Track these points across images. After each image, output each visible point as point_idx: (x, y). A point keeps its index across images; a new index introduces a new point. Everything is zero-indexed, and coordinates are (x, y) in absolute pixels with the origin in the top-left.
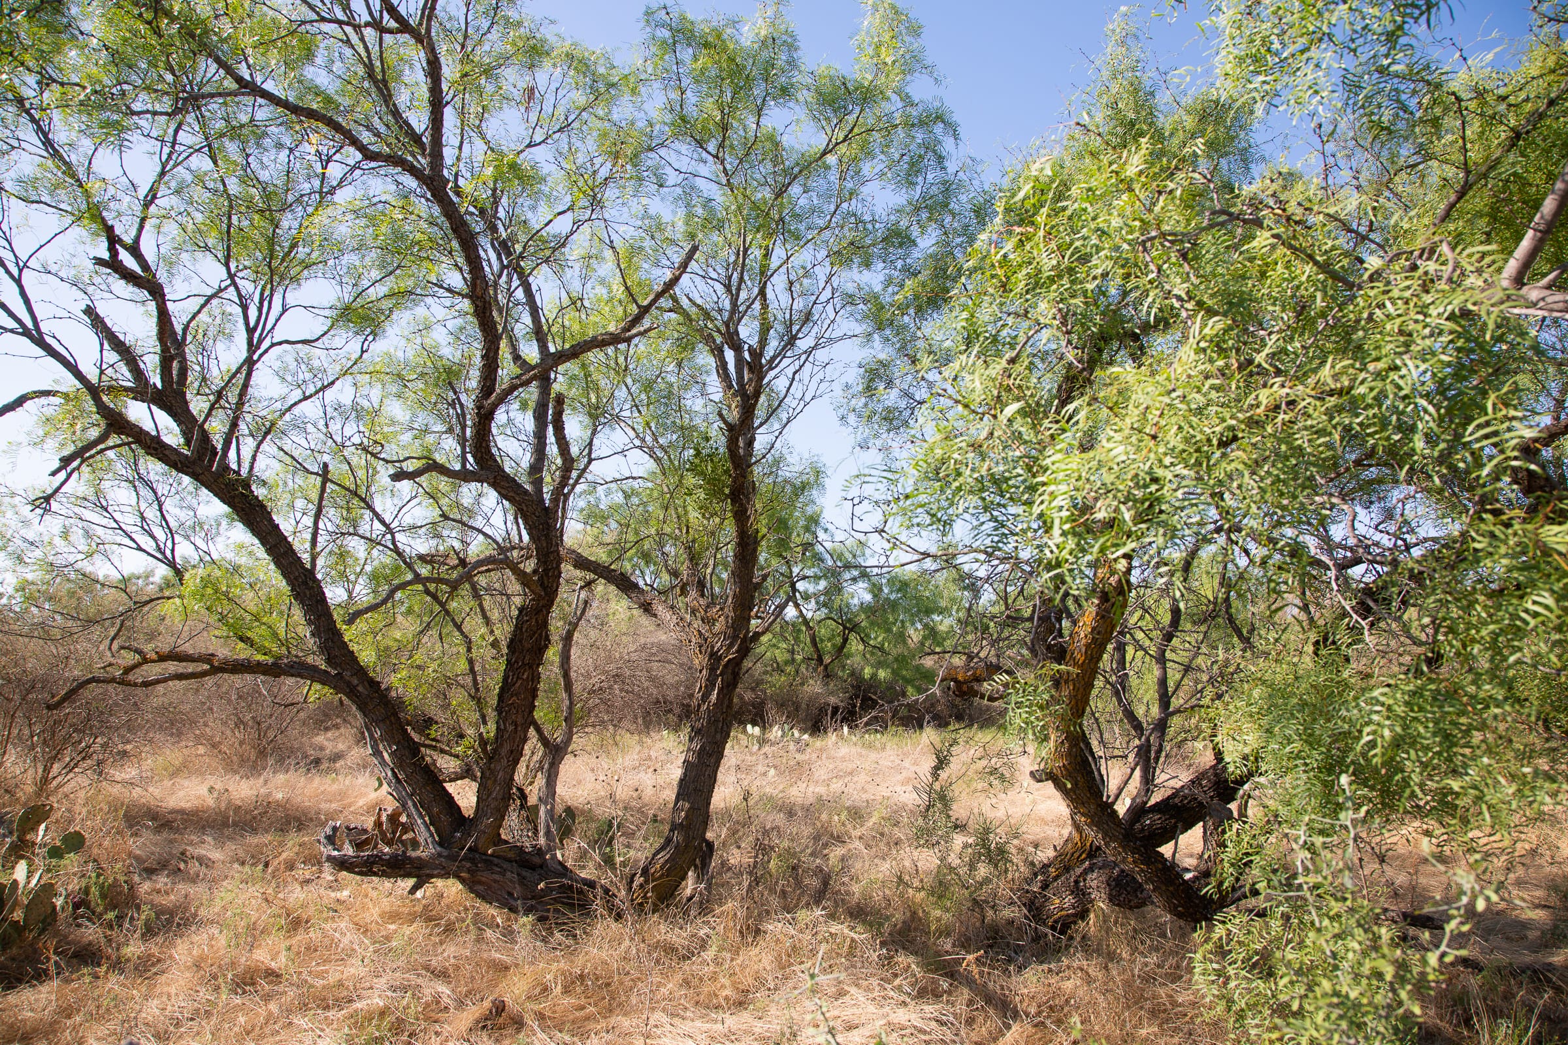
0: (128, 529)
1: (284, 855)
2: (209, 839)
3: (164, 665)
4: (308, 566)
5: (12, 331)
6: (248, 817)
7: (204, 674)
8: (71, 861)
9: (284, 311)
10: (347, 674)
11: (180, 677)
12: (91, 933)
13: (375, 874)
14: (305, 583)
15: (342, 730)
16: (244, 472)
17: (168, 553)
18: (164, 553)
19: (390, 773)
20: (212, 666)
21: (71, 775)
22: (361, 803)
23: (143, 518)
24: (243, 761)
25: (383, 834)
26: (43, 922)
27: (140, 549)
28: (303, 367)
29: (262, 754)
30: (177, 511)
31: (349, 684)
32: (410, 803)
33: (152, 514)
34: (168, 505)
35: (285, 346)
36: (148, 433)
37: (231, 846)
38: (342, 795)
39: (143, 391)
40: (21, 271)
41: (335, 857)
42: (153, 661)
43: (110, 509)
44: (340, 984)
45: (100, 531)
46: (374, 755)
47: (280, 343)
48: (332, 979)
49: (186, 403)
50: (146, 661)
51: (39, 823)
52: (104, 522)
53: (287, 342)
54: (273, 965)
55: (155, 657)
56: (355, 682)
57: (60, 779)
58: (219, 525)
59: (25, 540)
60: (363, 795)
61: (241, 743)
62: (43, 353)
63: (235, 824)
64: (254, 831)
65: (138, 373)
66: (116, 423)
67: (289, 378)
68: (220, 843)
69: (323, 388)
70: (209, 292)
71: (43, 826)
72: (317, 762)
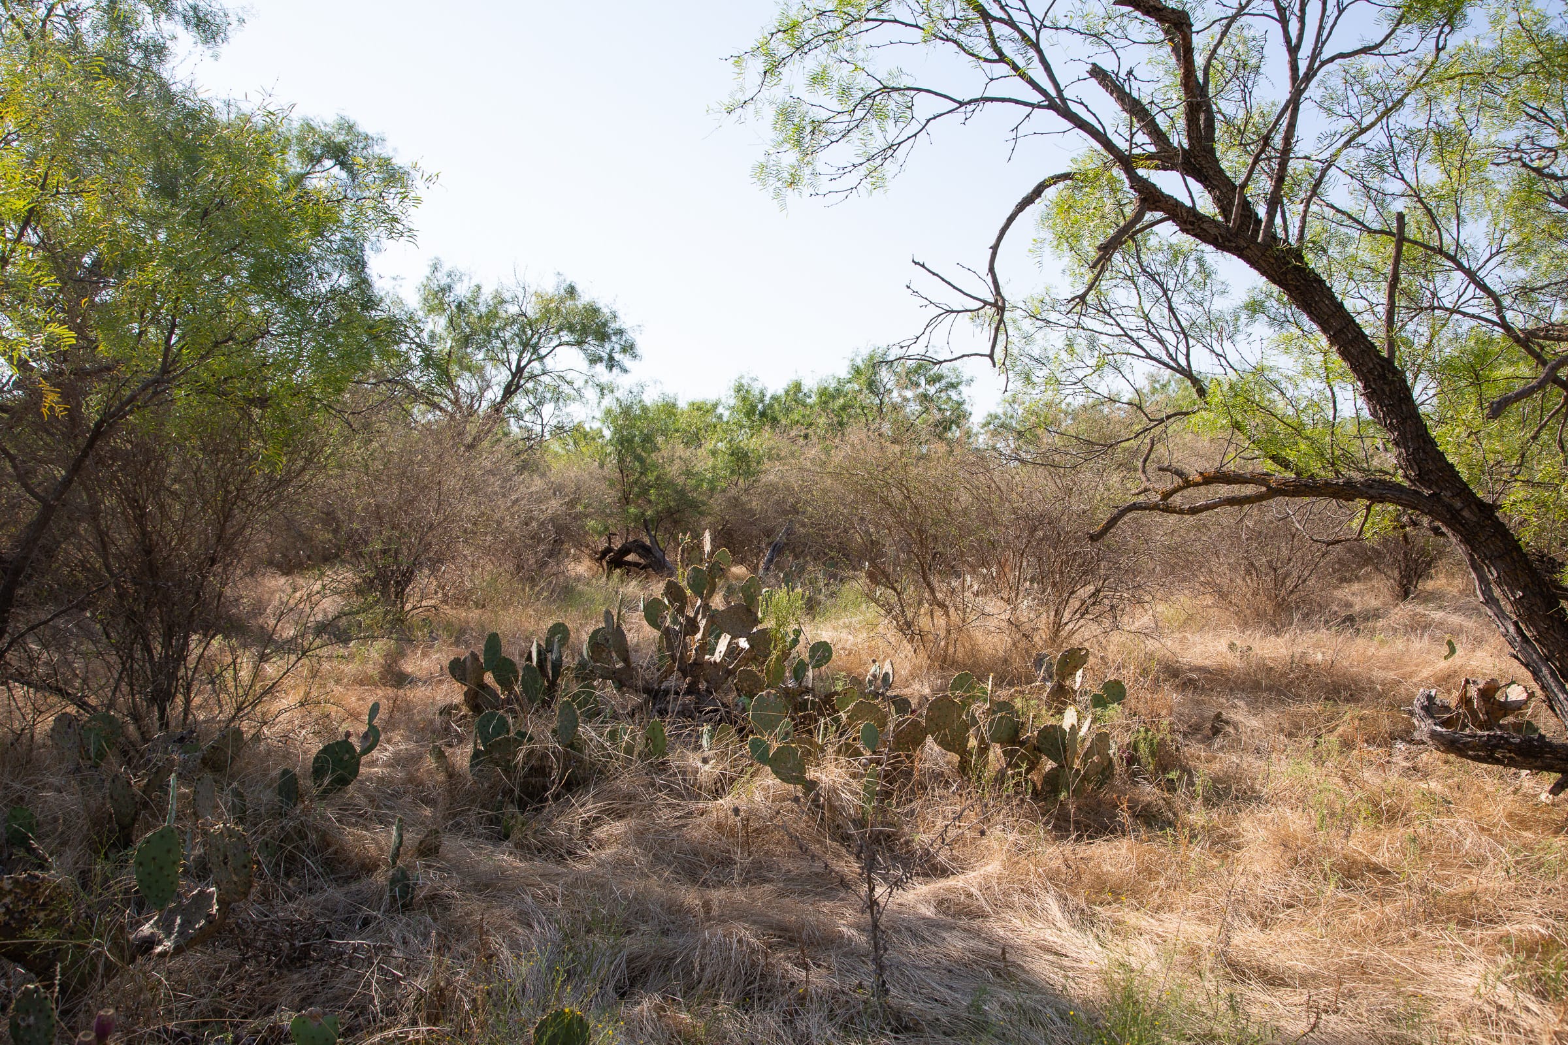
0: (1134, 335)
1: (1340, 730)
2: (1241, 703)
3: (1212, 488)
4: (1385, 354)
5: (1039, 106)
6: (1284, 681)
7: (1259, 498)
8: (1114, 711)
9: (1340, 12)
10: (1446, 495)
11: (1231, 501)
12: (1149, 792)
13: (1498, 761)
14: (1383, 377)
15: (1374, 582)
16: (1293, 241)
17: (1183, 363)
18: (1175, 360)
19: (1512, 629)
20: (1269, 488)
21: (1082, 622)
22: (1425, 673)
23: (1148, 320)
24: (1259, 614)
25: (1474, 713)
26: (1102, 773)
27: (1149, 357)
28: (1357, 88)
29: (1282, 606)
30: (1189, 308)
31: (1449, 508)
32: (1545, 671)
33: (1159, 314)
34: (1177, 300)
35: (1338, 61)
36: (1182, 205)
37: (1272, 714)
38: (1394, 661)
39: (1166, 158)
40: (1038, 33)
41: (1441, 734)
42: (1197, 484)
43: (1112, 313)
44: (1473, 896)
45: (1105, 340)
46: (1486, 603)
47: (1332, 59)
48: (1459, 889)
49: (1217, 161)
50: (1188, 484)
51: (1076, 668)
52: (1108, 329)
53: (1342, 56)
54: (1374, 859)
55: (1199, 479)
56: (1459, 505)
57: (1070, 626)
58: (1237, 318)
59: (1032, 358)
60: (1426, 663)
61: (1255, 594)
62: (1069, 125)
63: (1270, 689)
64: (1298, 698)
65: (1158, 135)
66: (1151, 198)
67: (1339, 109)
68: (1255, 708)
69: (1387, 113)
70: (1231, 12)
71: (1080, 673)
72: (1350, 619)
